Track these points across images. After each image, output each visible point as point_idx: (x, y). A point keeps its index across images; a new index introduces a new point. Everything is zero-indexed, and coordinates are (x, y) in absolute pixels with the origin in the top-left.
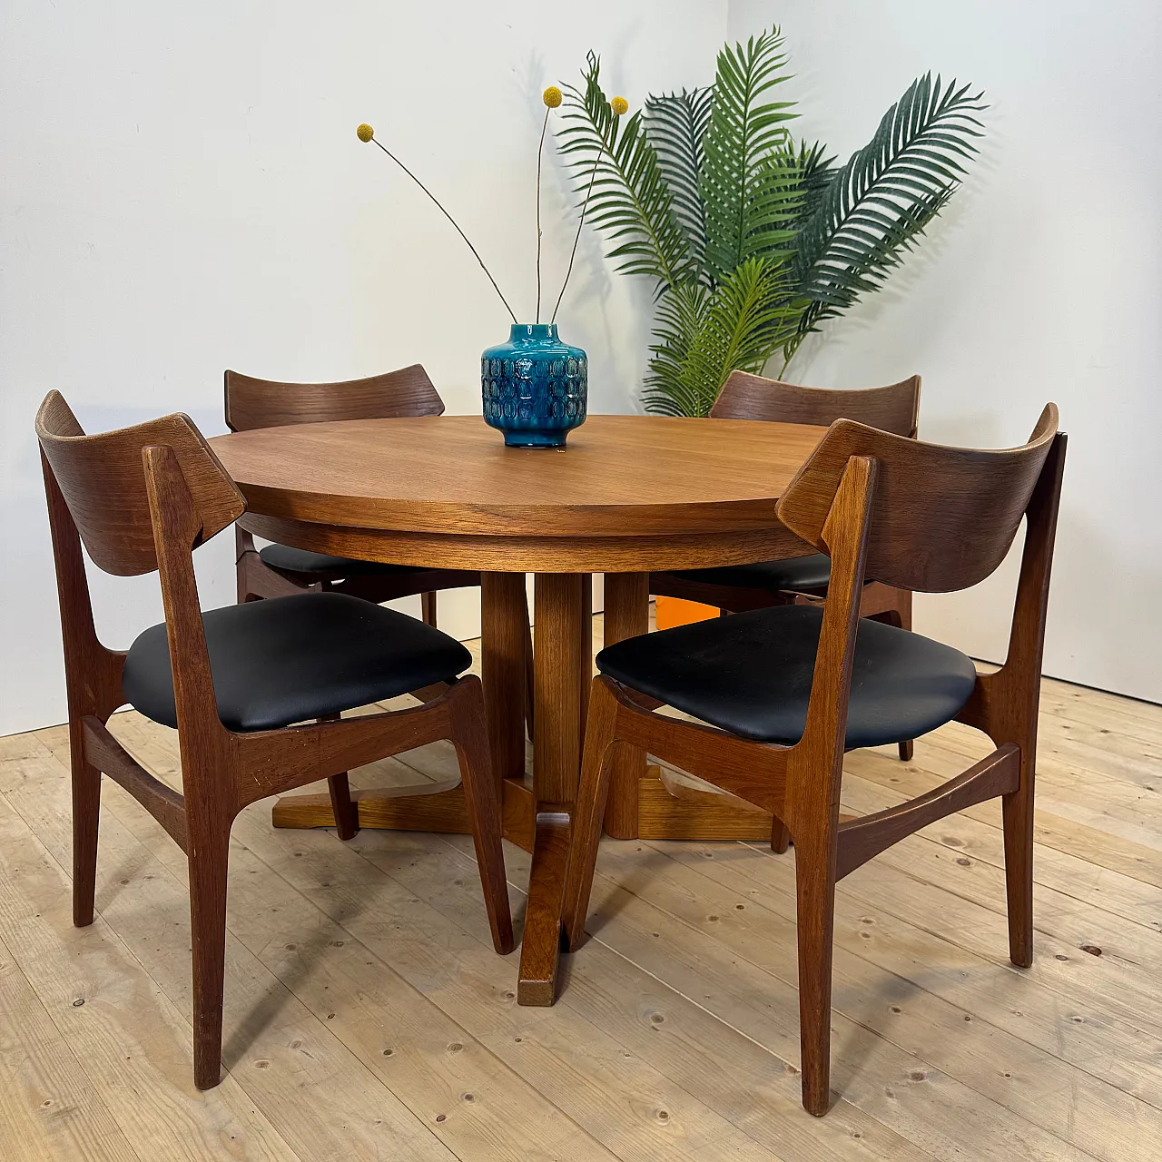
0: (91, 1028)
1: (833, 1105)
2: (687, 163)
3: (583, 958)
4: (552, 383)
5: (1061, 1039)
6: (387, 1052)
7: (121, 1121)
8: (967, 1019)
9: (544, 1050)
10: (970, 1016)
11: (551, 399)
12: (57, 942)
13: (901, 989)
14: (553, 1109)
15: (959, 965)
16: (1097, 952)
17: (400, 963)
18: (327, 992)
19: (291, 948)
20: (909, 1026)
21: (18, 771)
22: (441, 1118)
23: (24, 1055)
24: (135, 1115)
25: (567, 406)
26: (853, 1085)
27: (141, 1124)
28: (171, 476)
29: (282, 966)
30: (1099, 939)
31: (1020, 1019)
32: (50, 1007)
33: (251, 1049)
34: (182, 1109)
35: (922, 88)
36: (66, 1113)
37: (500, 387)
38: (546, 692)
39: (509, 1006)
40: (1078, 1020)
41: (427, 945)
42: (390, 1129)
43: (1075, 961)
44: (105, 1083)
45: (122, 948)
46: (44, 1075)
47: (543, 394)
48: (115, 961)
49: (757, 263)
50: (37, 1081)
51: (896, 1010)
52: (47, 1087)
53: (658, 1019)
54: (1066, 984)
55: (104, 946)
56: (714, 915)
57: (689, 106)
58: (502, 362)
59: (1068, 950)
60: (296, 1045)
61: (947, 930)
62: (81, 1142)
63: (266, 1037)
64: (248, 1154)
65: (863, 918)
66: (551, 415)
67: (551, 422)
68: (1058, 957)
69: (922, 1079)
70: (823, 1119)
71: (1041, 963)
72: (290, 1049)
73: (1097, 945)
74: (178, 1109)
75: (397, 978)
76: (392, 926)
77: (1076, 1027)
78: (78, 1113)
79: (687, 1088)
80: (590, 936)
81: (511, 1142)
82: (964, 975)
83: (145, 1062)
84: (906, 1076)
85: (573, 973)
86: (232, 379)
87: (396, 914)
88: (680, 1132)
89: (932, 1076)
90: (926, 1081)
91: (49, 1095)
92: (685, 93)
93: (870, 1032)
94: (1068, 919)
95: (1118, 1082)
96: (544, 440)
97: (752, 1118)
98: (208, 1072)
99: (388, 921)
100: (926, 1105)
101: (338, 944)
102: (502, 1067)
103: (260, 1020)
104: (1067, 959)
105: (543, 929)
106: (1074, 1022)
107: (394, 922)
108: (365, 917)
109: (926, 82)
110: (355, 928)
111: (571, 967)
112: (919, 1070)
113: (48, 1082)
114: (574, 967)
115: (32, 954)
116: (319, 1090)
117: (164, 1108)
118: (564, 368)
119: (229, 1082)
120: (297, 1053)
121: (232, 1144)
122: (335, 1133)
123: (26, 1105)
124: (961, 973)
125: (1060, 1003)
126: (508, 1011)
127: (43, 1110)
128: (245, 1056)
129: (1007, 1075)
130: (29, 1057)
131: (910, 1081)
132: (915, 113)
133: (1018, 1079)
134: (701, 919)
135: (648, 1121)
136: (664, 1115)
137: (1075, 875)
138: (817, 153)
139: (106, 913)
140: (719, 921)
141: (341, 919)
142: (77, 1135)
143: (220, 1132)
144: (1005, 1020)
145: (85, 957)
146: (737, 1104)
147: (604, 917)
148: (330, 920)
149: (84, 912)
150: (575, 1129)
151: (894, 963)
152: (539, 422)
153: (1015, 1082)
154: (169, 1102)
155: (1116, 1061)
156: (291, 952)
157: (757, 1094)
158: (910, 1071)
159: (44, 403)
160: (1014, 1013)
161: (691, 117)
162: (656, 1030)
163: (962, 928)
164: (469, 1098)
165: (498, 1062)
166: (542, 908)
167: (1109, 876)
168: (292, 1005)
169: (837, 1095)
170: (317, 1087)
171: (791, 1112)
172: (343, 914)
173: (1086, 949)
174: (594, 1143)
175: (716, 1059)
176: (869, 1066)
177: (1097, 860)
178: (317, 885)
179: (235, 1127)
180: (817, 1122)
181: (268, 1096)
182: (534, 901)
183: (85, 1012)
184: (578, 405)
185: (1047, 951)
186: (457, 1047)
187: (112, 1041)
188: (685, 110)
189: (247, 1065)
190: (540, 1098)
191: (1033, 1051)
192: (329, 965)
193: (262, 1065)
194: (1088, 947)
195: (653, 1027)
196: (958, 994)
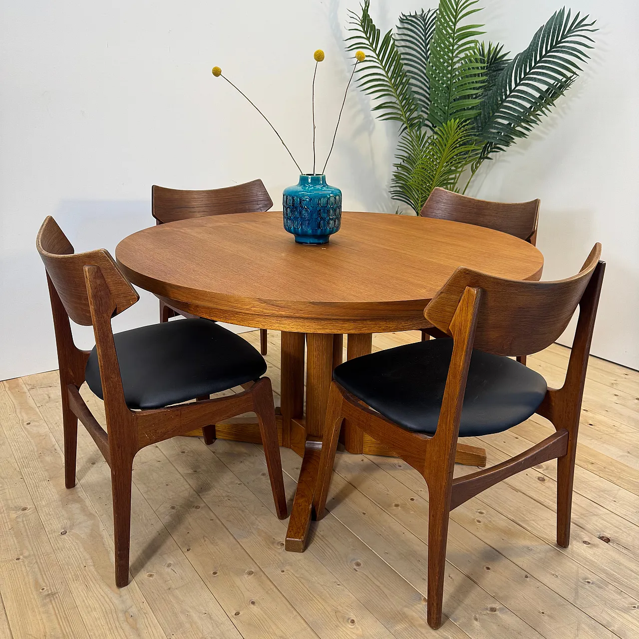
0: (68, 548)
1: (444, 622)
2: (421, 55)
3: (323, 524)
4: (320, 210)
5: (577, 593)
6: (215, 573)
7: (78, 603)
8: (526, 577)
9: (295, 578)
10: (529, 575)
11: (319, 219)
12: (56, 497)
13: (493, 555)
14: (295, 613)
15: (527, 543)
16: (607, 540)
17: (227, 520)
18: (189, 535)
19: (173, 508)
20: (494, 578)
21: (46, 394)
22: (237, 614)
23: (35, 561)
24: (84, 599)
25: (328, 223)
26: (457, 612)
27: (87, 604)
28: (98, 282)
29: (167, 519)
30: (610, 532)
31: (556, 579)
32: (49, 534)
33: (146, 566)
34: (108, 598)
35: (559, 17)
36: (51, 595)
37: (291, 211)
38: (312, 378)
39: (280, 551)
40: (589, 582)
41: (243, 511)
42: (211, 618)
43: (594, 545)
44: (72, 580)
45: (88, 502)
46: (43, 573)
47: (315, 216)
48: (84, 509)
49: (454, 122)
50: (39, 576)
51: (488, 568)
52: (44, 580)
53: (358, 564)
54: (586, 559)
55: (79, 500)
56: (397, 503)
57: (424, 20)
58: (293, 198)
59: (591, 538)
60: (169, 565)
61: (525, 521)
62: (57, 612)
63: (154, 560)
64: (138, 626)
65: (479, 511)
66: (319, 227)
67: (319, 232)
68: (585, 542)
69: (495, 611)
70: (438, 631)
71: (575, 546)
72: (165, 567)
73: (609, 536)
74: (106, 598)
75: (225, 529)
76: (226, 498)
77: (587, 586)
78: (57, 595)
79: (368, 606)
80: (328, 512)
81: (271, 630)
82: (529, 549)
83: (92, 568)
84: (487, 609)
85: (317, 533)
86: (156, 190)
87: (229, 491)
88: (360, 632)
89: (501, 610)
90: (497, 612)
91: (44, 584)
92: (423, 12)
93: (472, 580)
94: (594, 519)
95: (604, 623)
96: (316, 241)
97: (399, 627)
98: (123, 578)
99: (224, 495)
100: (495, 627)
101: (197, 507)
102: (272, 587)
103: (152, 550)
104: (589, 544)
105: (302, 509)
106: (587, 583)
107: (228, 496)
108: (212, 492)
109: (562, 13)
110: (208, 498)
111: (316, 530)
112: (494, 606)
113: (44, 576)
114: (318, 530)
115: (44, 503)
116: (177, 592)
117: (100, 597)
118: (327, 201)
119: (133, 584)
120: (169, 570)
121: (131, 620)
122: (183, 618)
123: (33, 589)
124: (528, 548)
125: (580, 571)
126: (279, 554)
127: (41, 593)
128: (142, 570)
129: (543, 613)
130: (37, 562)
131: (488, 612)
132: (554, 33)
133: (548, 616)
134: (390, 506)
135: (344, 625)
136: (353, 622)
137: (603, 491)
138: (497, 50)
139: (82, 481)
140: (399, 508)
141: (200, 493)
142: (56, 609)
143: (125, 612)
144: (547, 579)
145: (69, 506)
146: (392, 618)
147: (338, 500)
148: (195, 492)
149: (70, 482)
150: (306, 625)
151: (492, 539)
152: (313, 232)
153: (546, 617)
154: (103, 593)
155: (606, 609)
156: (173, 510)
157: (404, 613)
158: (489, 606)
159: (43, 225)
160: (553, 575)
161: (425, 27)
162: (356, 571)
163: (533, 520)
164: (253, 603)
165: (270, 583)
166: (303, 496)
167: (623, 493)
168: (170, 542)
169: (447, 617)
170: (176, 590)
171: (421, 626)
172: (202, 489)
173: (601, 538)
174: (313, 634)
175: (386, 591)
176: (468, 601)
177: (618, 482)
178: (190, 471)
179: (134, 610)
180: (433, 632)
181: (152, 593)
182: (299, 492)
183: (67, 538)
184: (335, 221)
185: (578, 537)
186: (250, 573)
187: (78, 556)
188: (422, 23)
189: (143, 575)
190: (289, 606)
191: (560, 600)
192: (191, 520)
193: (151, 576)
194: (603, 537)
195: (355, 569)
196: (524, 561)
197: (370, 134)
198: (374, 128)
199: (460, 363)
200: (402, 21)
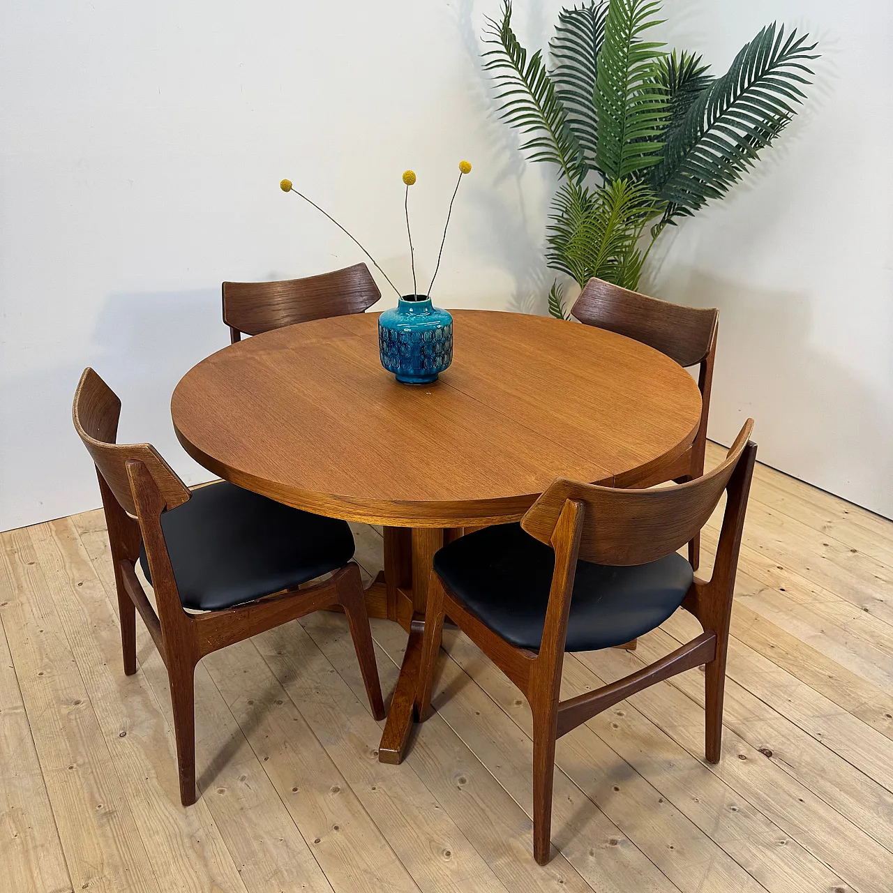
0: (128, 755)
1: (554, 857)
3: (427, 727)
4: (423, 347)
5: (717, 824)
6: (295, 790)
7: (139, 824)
8: (661, 801)
9: (387, 798)
10: (664, 799)
11: (423, 357)
12: (114, 687)
13: (625, 772)
14: (384, 842)
15: (669, 756)
16: (769, 754)
17: (315, 721)
18: (267, 740)
19: (251, 703)
20: (618, 804)
22: (317, 841)
23: (90, 771)
24: (146, 819)
25: (435, 360)
26: (571, 844)
27: (149, 827)
29: (243, 717)
30: (774, 744)
31: (696, 804)
32: (106, 736)
33: (216, 779)
34: (173, 819)
35: (767, 36)
36: (109, 814)
38: (418, 547)
39: (373, 762)
40: (734, 810)
41: (333, 708)
42: (287, 846)
43: (752, 761)
44: (132, 796)
45: (151, 694)
46: (99, 786)
47: (417, 354)
48: (146, 704)
50: (95, 790)
51: (617, 789)
52: (100, 795)
53: (463, 781)
54: (738, 780)
55: (141, 692)
56: (519, 700)
59: (749, 750)
60: (243, 779)
61: (672, 727)
62: (115, 835)
63: (226, 771)
64: (205, 854)
65: (618, 711)
66: (423, 367)
67: (423, 372)
68: (741, 757)
69: (616, 844)
70: (545, 868)
71: (728, 762)
72: (239, 782)
73: (771, 748)
74: (170, 818)
75: (310, 733)
76: (314, 691)
77: (732, 815)
78: (115, 815)
79: (467, 835)
80: (435, 710)
81: (354, 862)
82: (671, 765)
83: (155, 780)
84: (606, 841)
85: (419, 740)
86: (228, 288)
87: (319, 681)
88: (454, 867)
89: (623, 843)
90: (618, 846)
91: (101, 800)
93: (594, 804)
94: (759, 724)
95: (742, 861)
96: (420, 380)
97: (501, 862)
98: (189, 797)
99: (312, 686)
100: (612, 863)
101: (280, 703)
102: (360, 808)
103: (224, 759)
104: (746, 758)
105: (401, 710)
106: (731, 811)
107: (316, 688)
108: (299, 683)
109: (772, 29)
110: (293, 689)
111: (418, 735)
112: (616, 838)
113: (100, 789)
114: (420, 735)
115: (100, 695)
116: (251, 814)
117: (163, 817)
118: (432, 335)
119: (201, 802)
120: (241, 785)
121: (197, 846)
122: (255, 845)
123: (88, 805)
124: (669, 763)
125: (727, 795)
126: (372, 766)
127: (97, 811)
128: (212, 784)
129: (672, 848)
130: (92, 772)
131: (608, 845)
132: (760, 59)
133: (678, 851)
134: (510, 703)
135: (438, 857)
136: (448, 854)
137: (777, 687)
138: (694, 61)
139: (145, 666)
140: (521, 706)
141: (284, 683)
142: (113, 830)
143: (191, 836)
144: (686, 805)
145: (130, 699)
146: (492, 850)
147: (448, 695)
148: (277, 683)
149: (130, 668)
150: (394, 857)
151: (626, 750)
152: (415, 372)
153: (675, 853)
154: (167, 814)
155: (748, 844)
156: (251, 706)
157: (509, 845)
158: (610, 837)
160: (693, 799)
162: (460, 789)
163: (683, 726)
164: (336, 828)
165: (358, 803)
166: (403, 694)
167: (804, 690)
168: (245, 748)
169: (558, 850)
170: (250, 811)
171: (527, 861)
172: (286, 678)
173: (762, 751)
174: (402, 869)
175: (490, 814)
176: (586, 831)
177: (799, 673)
178: (274, 653)
179: (201, 833)
180: (540, 869)
181: (222, 814)
182: (399, 689)
183: (126, 742)
184: (443, 358)
185: (732, 749)
186: (336, 790)
187: (139, 765)
189: (212, 791)
190: (378, 833)
191: (696, 831)
192: (270, 718)
193: (222, 792)
194: (765, 750)
195: (458, 787)
196: (662, 780)
197: (519, 177)
198: (524, 170)
199: (562, 582)
200: (563, 19)
